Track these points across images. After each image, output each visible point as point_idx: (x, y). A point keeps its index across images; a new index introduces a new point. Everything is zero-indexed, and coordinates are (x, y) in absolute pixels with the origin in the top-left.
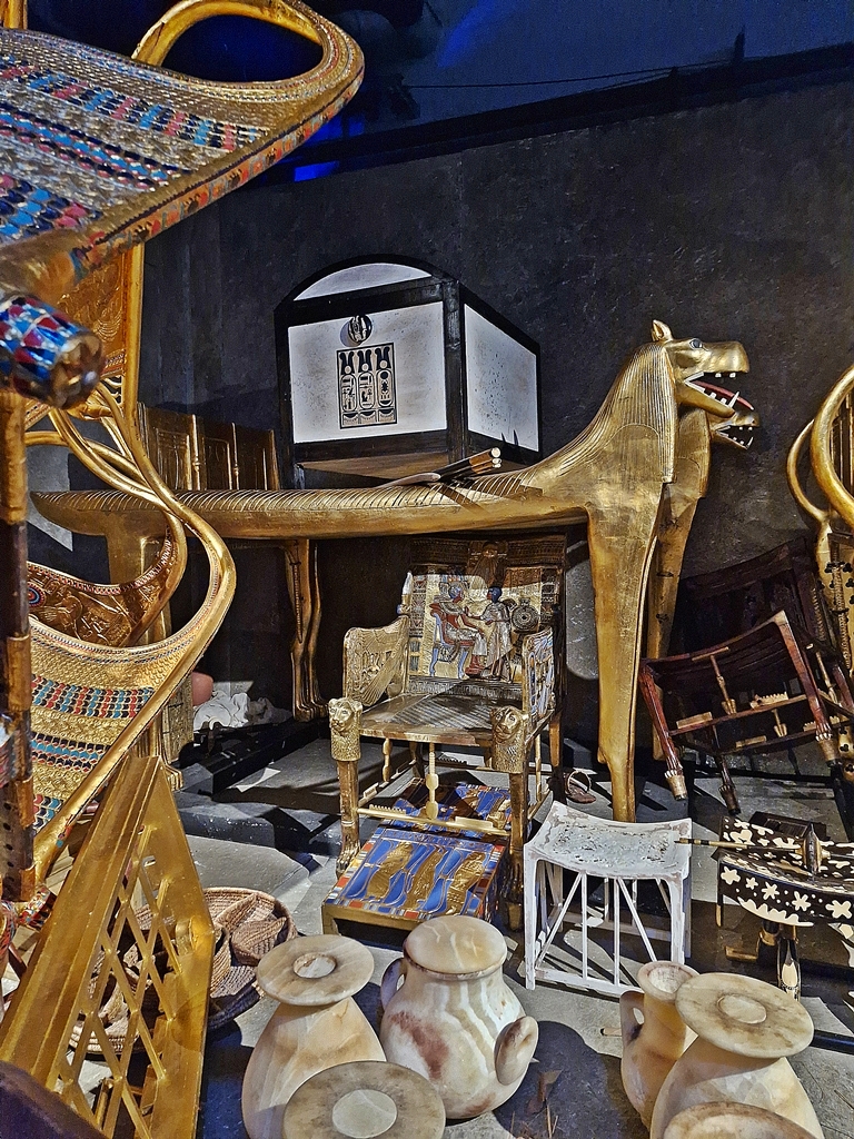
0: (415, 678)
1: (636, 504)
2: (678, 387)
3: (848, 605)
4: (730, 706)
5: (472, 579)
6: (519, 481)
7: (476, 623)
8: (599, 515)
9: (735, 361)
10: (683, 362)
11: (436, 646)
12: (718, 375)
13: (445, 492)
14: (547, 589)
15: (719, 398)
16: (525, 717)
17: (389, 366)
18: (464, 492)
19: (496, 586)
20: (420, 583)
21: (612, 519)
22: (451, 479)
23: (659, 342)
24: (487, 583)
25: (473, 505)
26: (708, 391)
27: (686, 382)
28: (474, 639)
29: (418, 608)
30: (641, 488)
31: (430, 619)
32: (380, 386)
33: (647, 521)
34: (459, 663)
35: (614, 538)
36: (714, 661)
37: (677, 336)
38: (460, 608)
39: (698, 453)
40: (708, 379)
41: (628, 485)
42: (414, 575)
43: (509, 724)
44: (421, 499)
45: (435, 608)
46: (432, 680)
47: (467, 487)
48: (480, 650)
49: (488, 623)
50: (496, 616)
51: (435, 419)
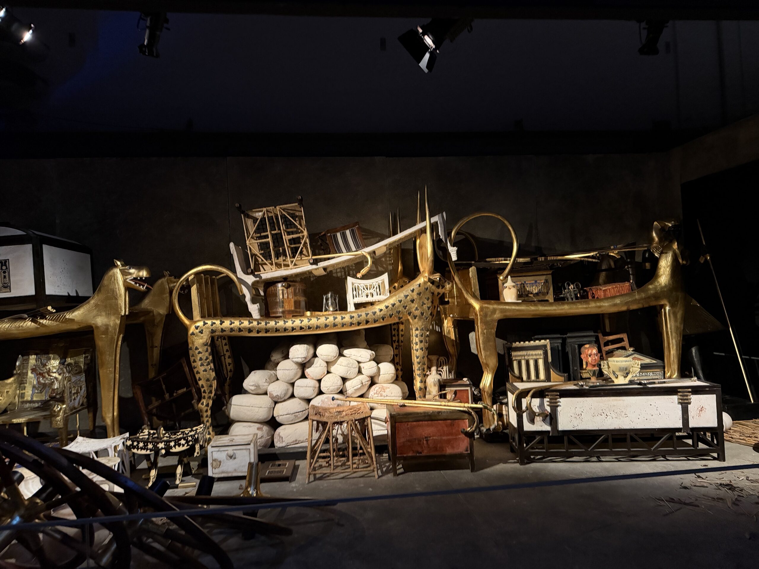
0: (23, 402)
1: (112, 323)
2: (125, 281)
3: (225, 353)
4: (167, 396)
5: (52, 356)
6: (65, 316)
7: (54, 375)
8: (97, 327)
9: (144, 274)
10: (124, 273)
11: (34, 387)
12: (139, 278)
13: (32, 321)
14: (85, 357)
15: (140, 285)
16: (64, 406)
17: (7, 268)
18: (41, 321)
19: (63, 358)
20: (26, 359)
21: (102, 329)
22: (34, 316)
23: (116, 266)
24: (59, 356)
25: (43, 325)
26: (136, 283)
27: (128, 280)
28: (53, 382)
29: (25, 371)
30: (113, 318)
31: (30, 374)
32: (2, 276)
33: (115, 329)
34: (46, 393)
35: (104, 336)
36: (161, 380)
37: (123, 266)
38: (47, 369)
39: (165, 296)
40: (135, 279)
41: (108, 315)
42: (23, 356)
43: (57, 409)
44: (22, 324)
45: (33, 370)
46: (31, 402)
47: (43, 319)
48: (56, 386)
49: (60, 374)
50: (63, 371)
51: (30, 290)
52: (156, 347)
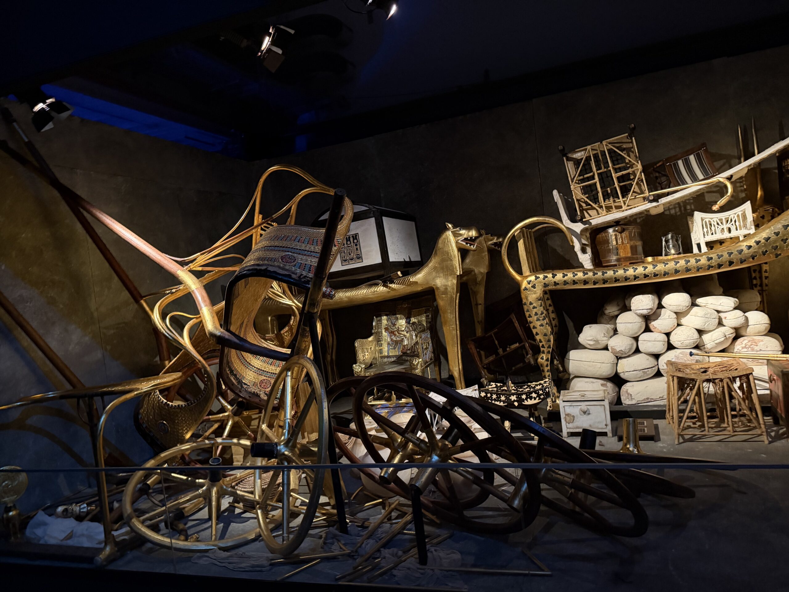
0: (382, 357)
1: (449, 283)
2: (457, 242)
4: (500, 351)
5: (399, 316)
6: (409, 279)
7: (403, 333)
8: (438, 288)
9: (473, 233)
11: (388, 344)
12: (469, 238)
13: (384, 286)
14: (427, 316)
15: (470, 245)
16: (420, 360)
17: (357, 242)
18: (391, 285)
19: (408, 318)
20: (379, 320)
21: (442, 289)
23: (448, 229)
24: (405, 316)
25: (393, 289)
26: (467, 243)
27: (459, 241)
28: (403, 339)
29: (380, 330)
30: (450, 278)
31: (384, 334)
32: (355, 249)
33: (453, 289)
34: (398, 349)
35: (444, 296)
36: (493, 336)
38: (396, 328)
40: (466, 239)
41: (446, 276)
42: (376, 317)
43: (415, 363)
44: (376, 289)
45: (386, 329)
46: (388, 357)
47: (392, 283)
48: (406, 342)
49: (407, 332)
51: (377, 259)
52: (480, 304)
